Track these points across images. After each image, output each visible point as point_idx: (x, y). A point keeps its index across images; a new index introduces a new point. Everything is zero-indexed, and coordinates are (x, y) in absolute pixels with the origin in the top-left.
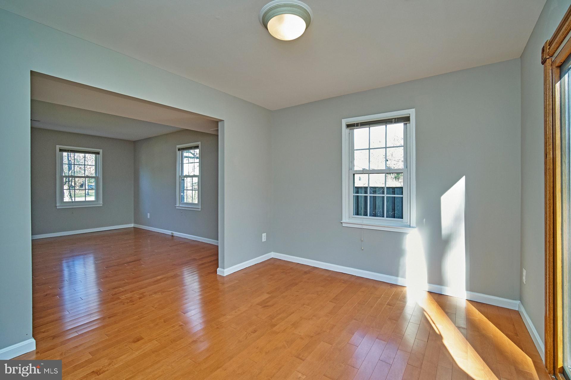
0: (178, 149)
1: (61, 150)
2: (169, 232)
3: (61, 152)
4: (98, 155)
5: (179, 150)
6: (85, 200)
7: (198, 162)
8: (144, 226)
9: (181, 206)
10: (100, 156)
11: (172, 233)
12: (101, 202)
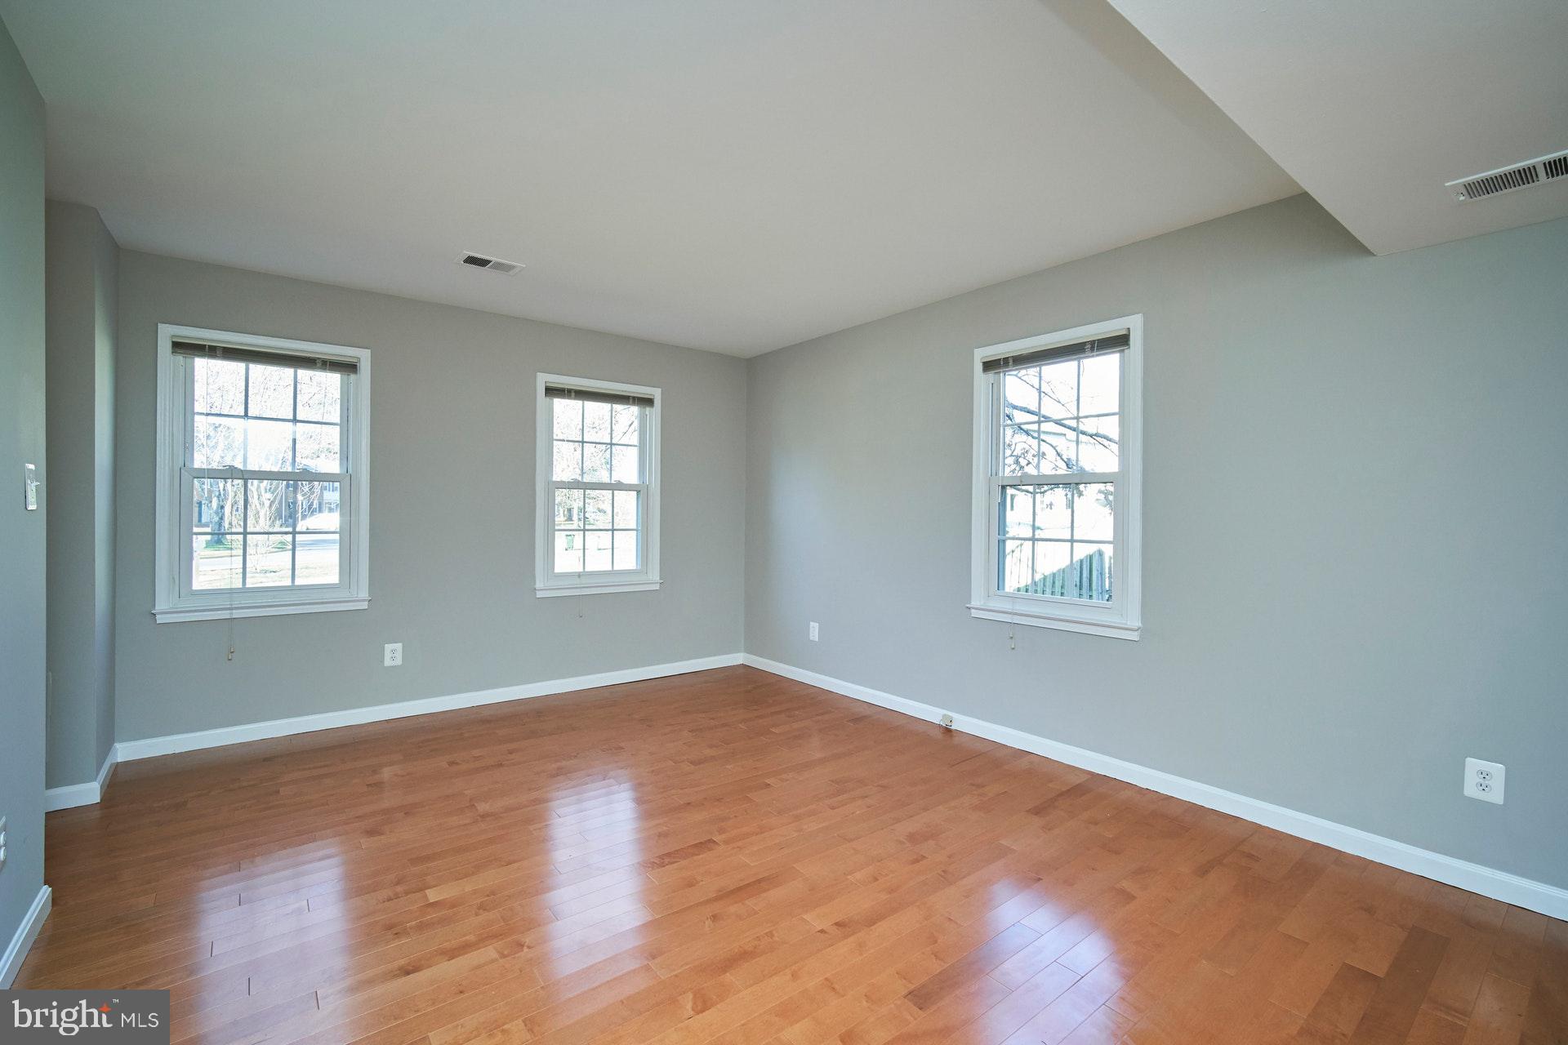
0: (984, 363)
1: (552, 392)
2: (931, 714)
3: (548, 399)
4: (648, 409)
5: (989, 366)
6: (611, 569)
7: (1117, 410)
8: (787, 667)
9: (992, 604)
10: (655, 413)
11: (944, 716)
12: (655, 575)
